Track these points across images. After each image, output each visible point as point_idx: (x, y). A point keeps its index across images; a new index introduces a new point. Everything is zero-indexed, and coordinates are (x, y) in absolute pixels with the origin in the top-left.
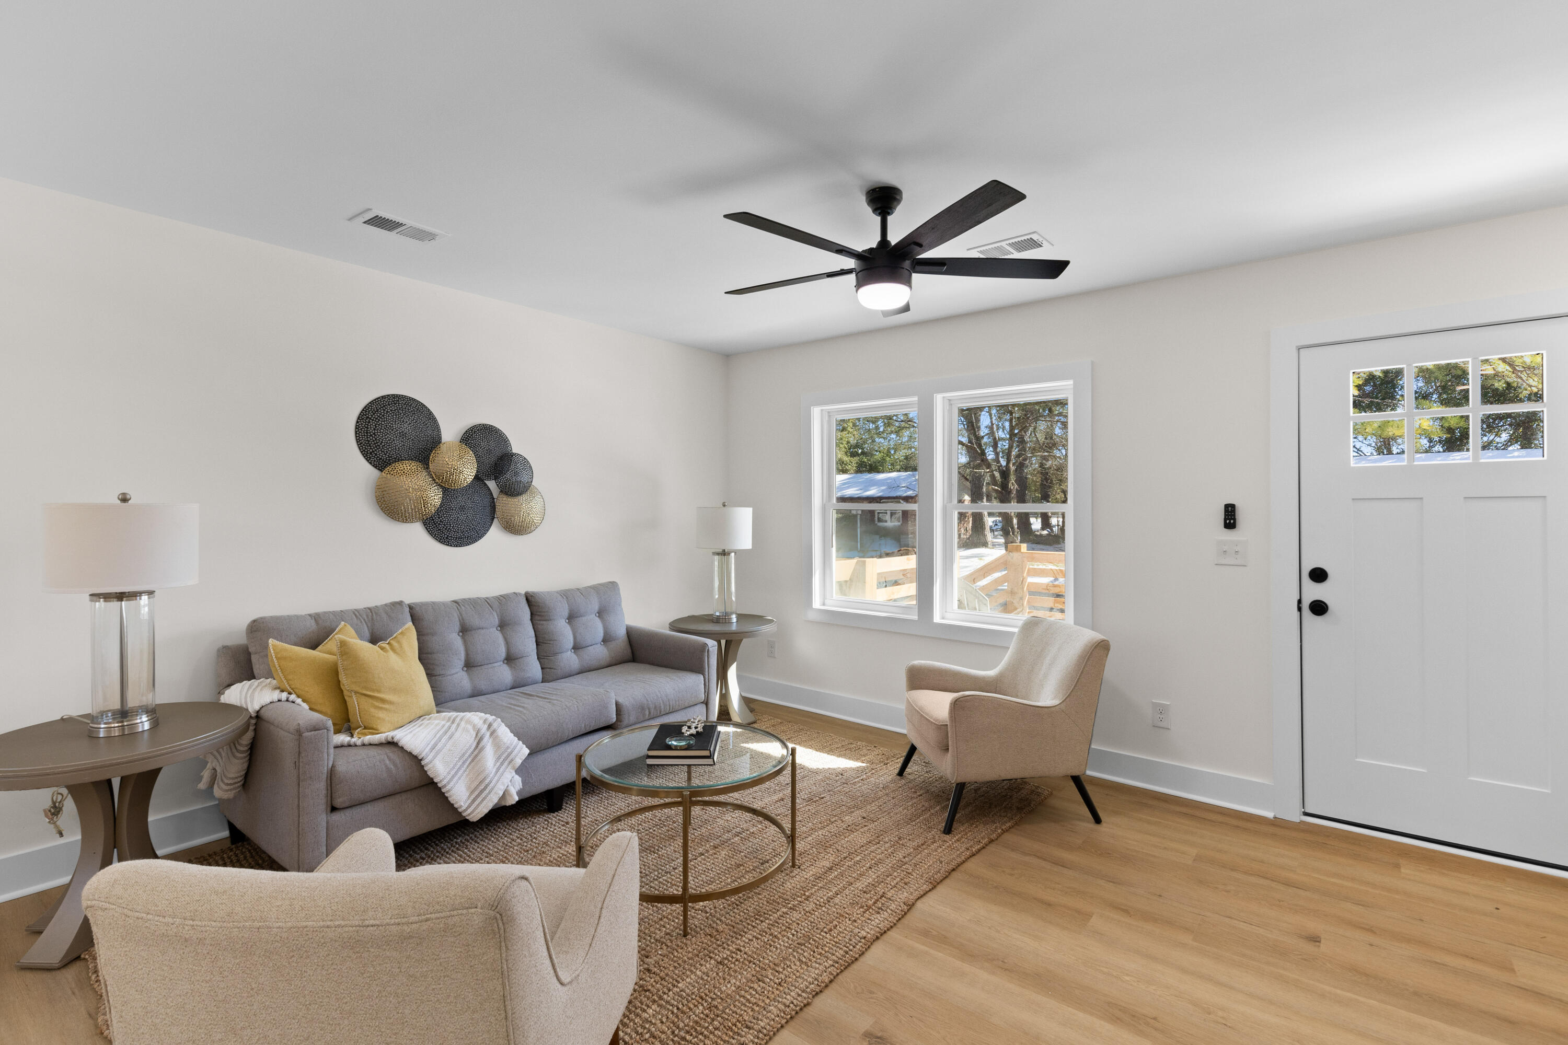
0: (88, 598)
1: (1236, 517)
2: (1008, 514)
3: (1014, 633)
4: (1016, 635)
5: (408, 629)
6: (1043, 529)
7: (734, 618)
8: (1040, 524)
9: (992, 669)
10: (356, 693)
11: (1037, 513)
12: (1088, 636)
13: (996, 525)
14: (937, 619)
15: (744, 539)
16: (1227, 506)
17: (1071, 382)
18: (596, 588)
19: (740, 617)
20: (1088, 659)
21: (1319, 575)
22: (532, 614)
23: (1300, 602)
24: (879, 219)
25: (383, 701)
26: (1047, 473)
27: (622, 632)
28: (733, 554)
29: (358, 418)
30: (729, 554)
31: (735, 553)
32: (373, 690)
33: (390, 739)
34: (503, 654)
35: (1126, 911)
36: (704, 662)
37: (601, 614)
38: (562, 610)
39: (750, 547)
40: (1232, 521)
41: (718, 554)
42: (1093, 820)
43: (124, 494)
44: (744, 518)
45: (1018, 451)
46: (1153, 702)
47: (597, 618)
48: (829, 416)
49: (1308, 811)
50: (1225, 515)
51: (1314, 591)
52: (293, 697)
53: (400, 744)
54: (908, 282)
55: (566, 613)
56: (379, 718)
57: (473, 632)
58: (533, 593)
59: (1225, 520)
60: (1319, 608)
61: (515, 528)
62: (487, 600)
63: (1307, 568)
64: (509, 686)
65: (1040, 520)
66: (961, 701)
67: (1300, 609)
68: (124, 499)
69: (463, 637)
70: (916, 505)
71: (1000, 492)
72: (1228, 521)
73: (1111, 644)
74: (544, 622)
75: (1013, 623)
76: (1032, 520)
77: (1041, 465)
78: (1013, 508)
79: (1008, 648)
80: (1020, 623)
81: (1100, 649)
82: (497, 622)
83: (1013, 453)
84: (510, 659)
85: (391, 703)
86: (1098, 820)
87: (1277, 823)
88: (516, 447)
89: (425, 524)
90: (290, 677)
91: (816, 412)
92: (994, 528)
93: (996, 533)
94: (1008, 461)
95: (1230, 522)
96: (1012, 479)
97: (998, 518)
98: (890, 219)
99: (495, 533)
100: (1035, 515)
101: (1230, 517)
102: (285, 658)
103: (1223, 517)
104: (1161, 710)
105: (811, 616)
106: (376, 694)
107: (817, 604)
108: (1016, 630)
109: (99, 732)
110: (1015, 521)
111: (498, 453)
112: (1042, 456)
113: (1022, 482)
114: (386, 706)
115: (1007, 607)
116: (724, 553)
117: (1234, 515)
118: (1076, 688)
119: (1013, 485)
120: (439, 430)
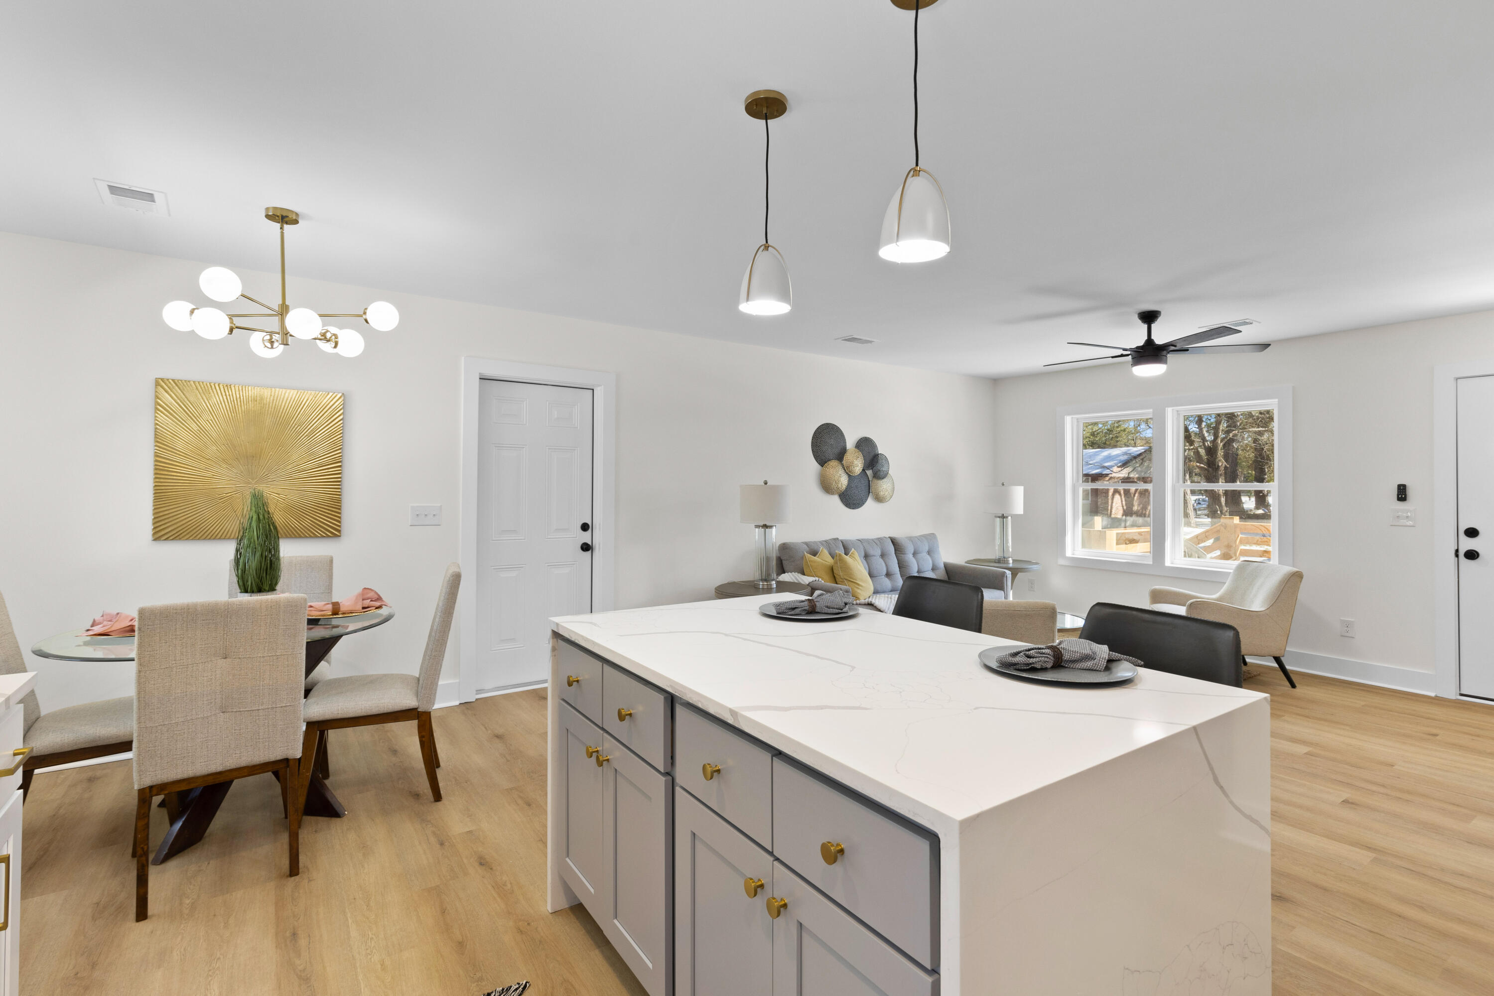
0: (754, 527)
1: (1407, 493)
2: (1215, 492)
3: (1230, 573)
4: (1231, 574)
5: (853, 551)
6: (1257, 508)
7: (1011, 561)
8: (1254, 502)
9: (1214, 594)
10: (846, 580)
11: (1250, 491)
12: (1287, 569)
13: (1199, 503)
14: (1168, 563)
15: (1018, 508)
16: (1399, 486)
17: (1277, 400)
18: (925, 536)
19: (1014, 561)
20: (1287, 583)
21: (1472, 533)
22: (895, 550)
23: (1457, 551)
24: (1146, 326)
25: (858, 584)
26: (1263, 449)
27: (942, 566)
28: (1010, 518)
29: (813, 438)
30: (1007, 517)
31: (1011, 517)
32: (854, 579)
33: (870, 602)
34: (885, 572)
35: (1308, 717)
36: (1004, 583)
37: (929, 553)
38: (910, 549)
39: (1022, 513)
40: (1403, 496)
41: (999, 517)
42: (1290, 685)
43: (766, 481)
44: (1018, 494)
45: (1227, 427)
46: (1341, 620)
47: (928, 556)
48: (1078, 422)
49: (1463, 692)
50: (1398, 492)
51: (1468, 544)
52: (820, 580)
53: (875, 605)
54: (1165, 362)
55: (912, 552)
56: (858, 593)
57: (870, 558)
58: (895, 537)
59: (1398, 495)
60: (1472, 555)
61: (879, 499)
62: (873, 540)
63: (1463, 527)
64: (890, 590)
65: (1253, 499)
66: (1194, 604)
67: (1457, 555)
68: (766, 483)
69: (866, 560)
70: (1151, 485)
71: (1206, 469)
72: (1400, 496)
73: (1304, 574)
74: (902, 555)
75: (1230, 566)
76: (1244, 499)
77: (1255, 441)
78: (1221, 486)
79: (1225, 583)
80: (1234, 567)
81: (1297, 577)
82: (880, 553)
83: (1221, 428)
84: (888, 575)
85: (862, 586)
86: (1293, 686)
87: (1438, 701)
88: (880, 451)
89: (840, 496)
90: (815, 571)
91: (1068, 420)
92: (1197, 507)
93: (1199, 512)
94: (1216, 436)
95: (1402, 497)
96: (1220, 453)
97: (1201, 497)
98: (1153, 326)
99: (870, 502)
100: (1248, 493)
101: (1402, 493)
102: (812, 561)
103: (1397, 493)
104: (1348, 625)
105: (1061, 562)
106: (855, 581)
107: (1069, 553)
108: (1232, 571)
109: (760, 586)
110: (1223, 500)
111: (872, 454)
112: (1255, 432)
113: (1232, 458)
114: (860, 588)
115: (1226, 556)
116: (1003, 517)
117: (1405, 492)
118: (1278, 601)
119: (1222, 463)
120: (845, 443)
